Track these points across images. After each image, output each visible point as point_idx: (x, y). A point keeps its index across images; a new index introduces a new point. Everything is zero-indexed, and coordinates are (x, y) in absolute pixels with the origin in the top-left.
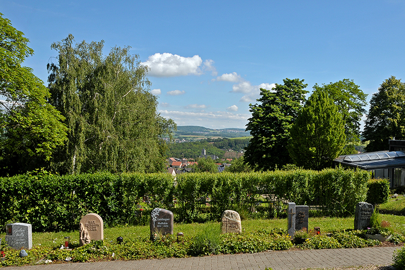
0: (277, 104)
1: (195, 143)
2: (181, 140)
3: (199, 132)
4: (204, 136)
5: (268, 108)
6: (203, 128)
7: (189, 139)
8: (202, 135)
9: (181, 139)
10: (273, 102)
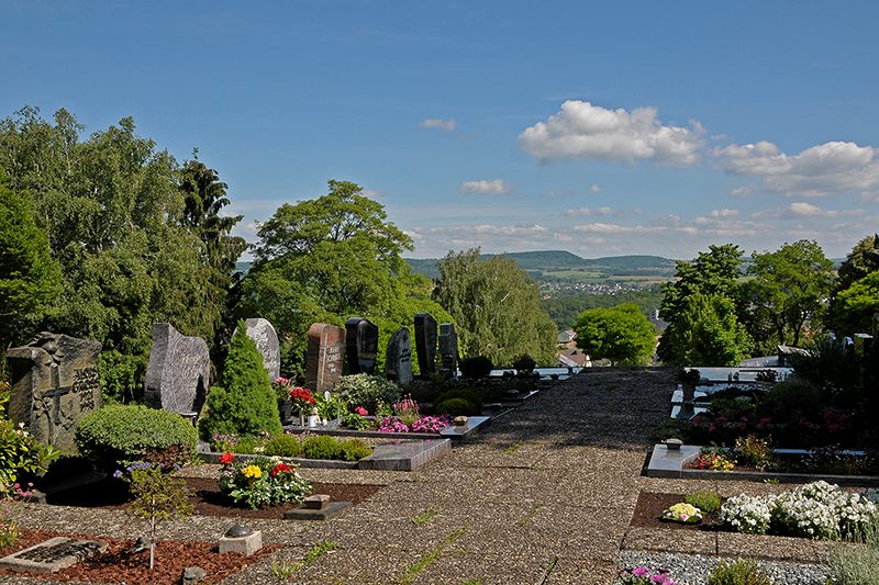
0: (697, 282)
1: (638, 295)
2: (612, 287)
3: (651, 269)
4: (661, 277)
5: (685, 288)
6: (658, 258)
7: (630, 284)
8: (657, 273)
9: (612, 284)
10: (691, 280)
